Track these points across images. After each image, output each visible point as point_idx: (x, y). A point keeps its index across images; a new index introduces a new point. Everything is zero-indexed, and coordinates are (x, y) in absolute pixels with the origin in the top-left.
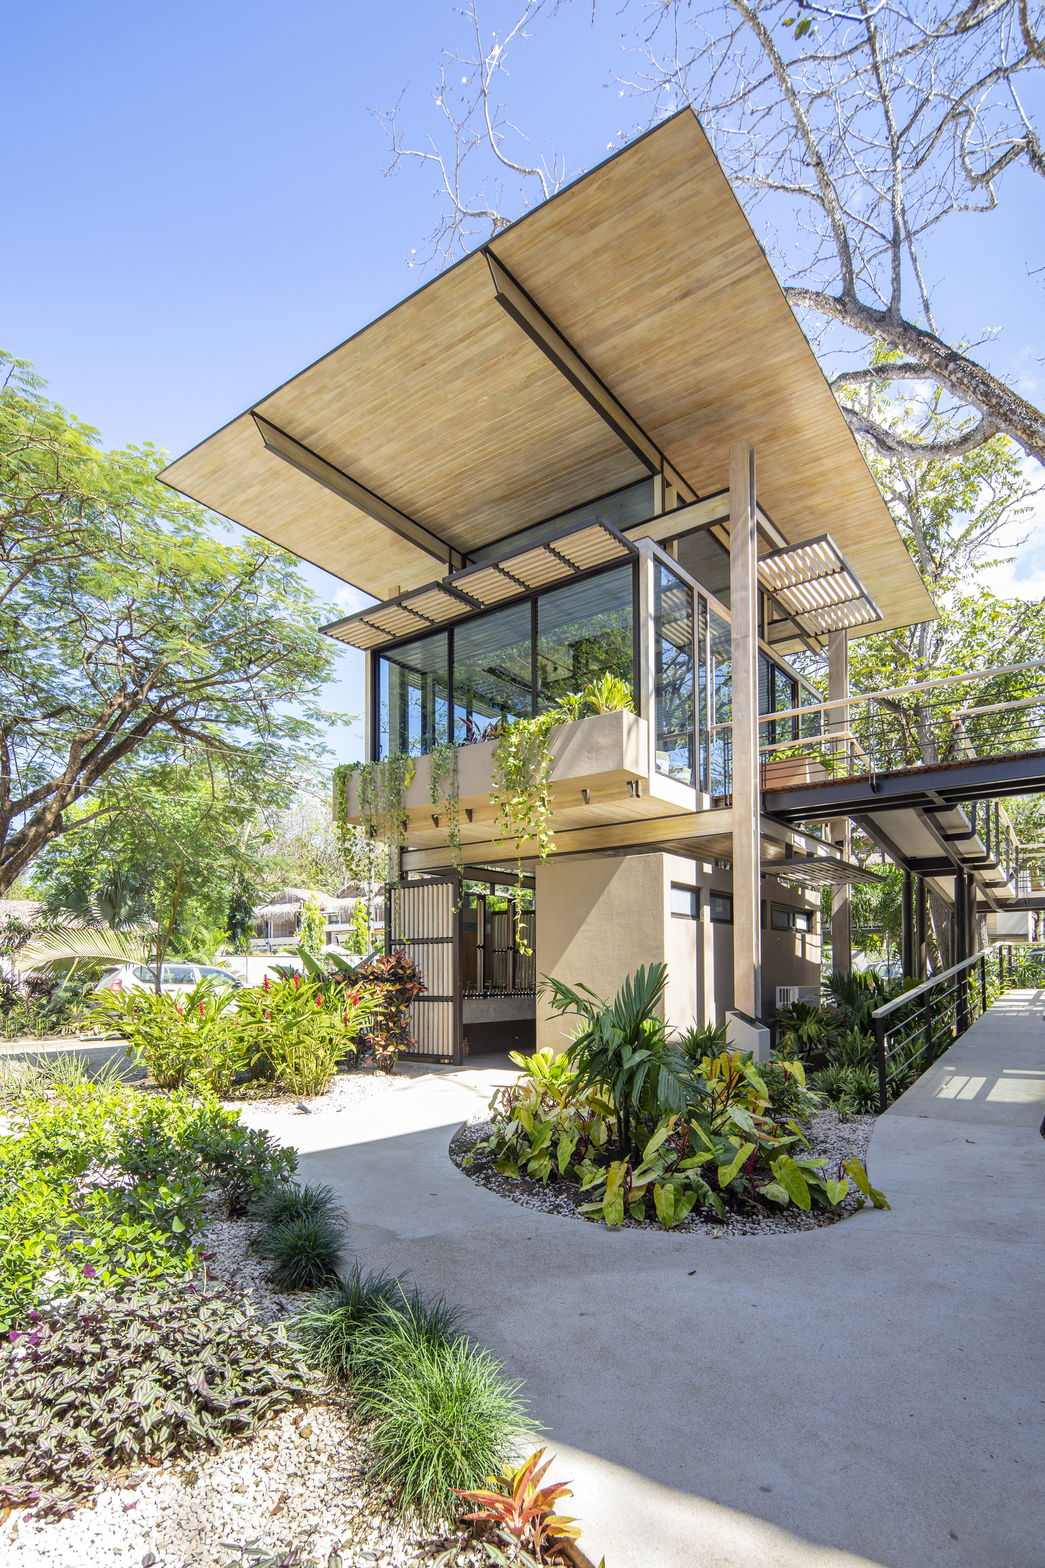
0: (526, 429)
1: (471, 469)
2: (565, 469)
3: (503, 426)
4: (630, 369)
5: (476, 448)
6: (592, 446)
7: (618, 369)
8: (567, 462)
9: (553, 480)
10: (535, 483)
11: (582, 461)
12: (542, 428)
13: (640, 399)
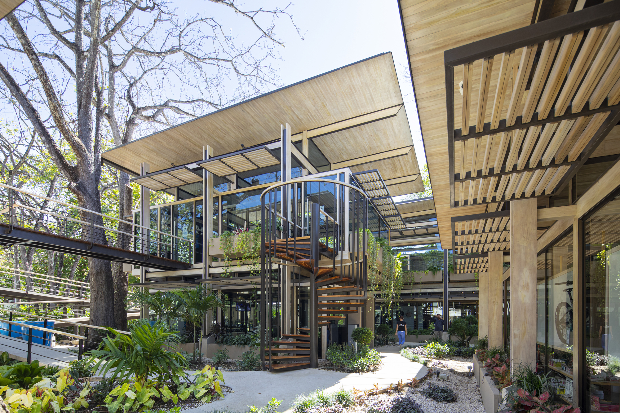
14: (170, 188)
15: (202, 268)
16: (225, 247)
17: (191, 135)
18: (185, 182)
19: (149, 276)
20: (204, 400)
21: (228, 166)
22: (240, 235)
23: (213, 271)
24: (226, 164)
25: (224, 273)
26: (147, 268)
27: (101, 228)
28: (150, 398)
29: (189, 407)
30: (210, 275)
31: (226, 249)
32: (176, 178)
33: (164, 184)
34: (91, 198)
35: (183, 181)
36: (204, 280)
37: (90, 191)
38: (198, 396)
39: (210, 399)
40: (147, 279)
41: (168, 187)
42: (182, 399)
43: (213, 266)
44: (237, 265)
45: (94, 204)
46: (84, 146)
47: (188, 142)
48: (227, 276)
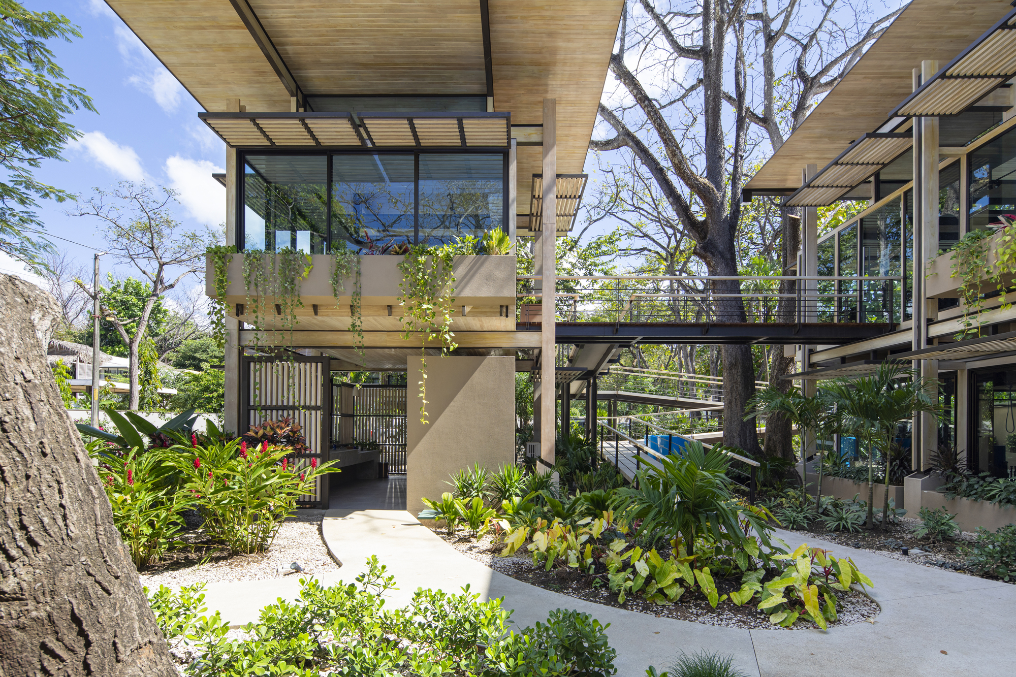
0: (416, 22)
1: (355, 31)
2: (425, 64)
3: (401, 11)
4: (511, 17)
5: (369, 16)
6: (453, 57)
7: (504, 13)
8: (429, 60)
9: (410, 69)
10: (396, 64)
11: (439, 64)
12: (428, 27)
13: (503, 40)
14: (852, 188)
15: (911, 329)
16: (965, 269)
17: (887, 63)
18: (878, 164)
19: (816, 359)
20: (774, 619)
21: (972, 76)
22: (1007, 229)
23: (937, 330)
24: (965, 76)
25: (963, 332)
26: (811, 346)
27: (736, 298)
28: (676, 580)
29: (739, 621)
30: (930, 341)
31: (967, 273)
32: (858, 164)
33: (837, 186)
34: (723, 256)
35: (873, 164)
36: (916, 353)
37: (721, 247)
38: (765, 605)
39: (793, 620)
40: (811, 365)
41: (848, 189)
42: (735, 601)
43: (940, 319)
44: (999, 307)
45: (727, 265)
46: (712, 186)
47: (884, 81)
48: (969, 337)
